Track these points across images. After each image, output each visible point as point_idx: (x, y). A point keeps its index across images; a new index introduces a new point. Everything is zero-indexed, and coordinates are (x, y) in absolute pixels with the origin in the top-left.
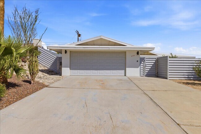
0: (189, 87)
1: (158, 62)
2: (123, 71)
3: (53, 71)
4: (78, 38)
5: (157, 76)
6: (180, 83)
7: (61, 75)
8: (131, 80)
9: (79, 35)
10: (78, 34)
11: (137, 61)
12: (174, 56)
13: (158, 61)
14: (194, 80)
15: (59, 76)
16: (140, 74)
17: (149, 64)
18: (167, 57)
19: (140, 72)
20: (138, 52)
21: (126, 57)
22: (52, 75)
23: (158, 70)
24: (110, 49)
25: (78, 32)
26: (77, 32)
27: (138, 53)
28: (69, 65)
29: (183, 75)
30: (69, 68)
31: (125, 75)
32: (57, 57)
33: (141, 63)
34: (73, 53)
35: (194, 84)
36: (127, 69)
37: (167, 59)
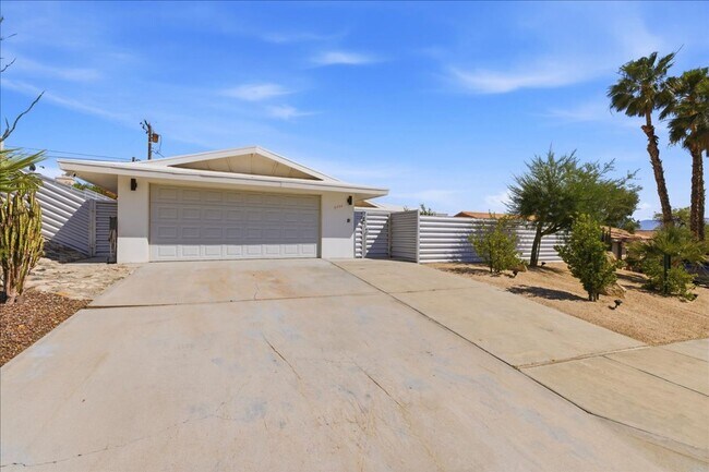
0: (465, 279)
1: (392, 223)
2: (313, 247)
3: (69, 249)
4: (150, 145)
5: (391, 255)
6: (446, 270)
7: (115, 262)
8: (340, 268)
9: (154, 137)
10: (149, 131)
11: (349, 221)
12: (427, 210)
13: (393, 219)
14: (466, 263)
15: (104, 266)
16: (355, 252)
17: (374, 227)
18: (416, 212)
19: (355, 247)
20: (350, 197)
21: (320, 210)
22: (73, 261)
23: (392, 243)
24: (284, 185)
25: (149, 127)
26: (146, 127)
27: (350, 201)
28: (146, 230)
29: (445, 253)
30: (146, 240)
31: (319, 257)
32: (87, 202)
33: (356, 225)
34: (160, 193)
35: (473, 272)
36: (324, 240)
37: (416, 218)
